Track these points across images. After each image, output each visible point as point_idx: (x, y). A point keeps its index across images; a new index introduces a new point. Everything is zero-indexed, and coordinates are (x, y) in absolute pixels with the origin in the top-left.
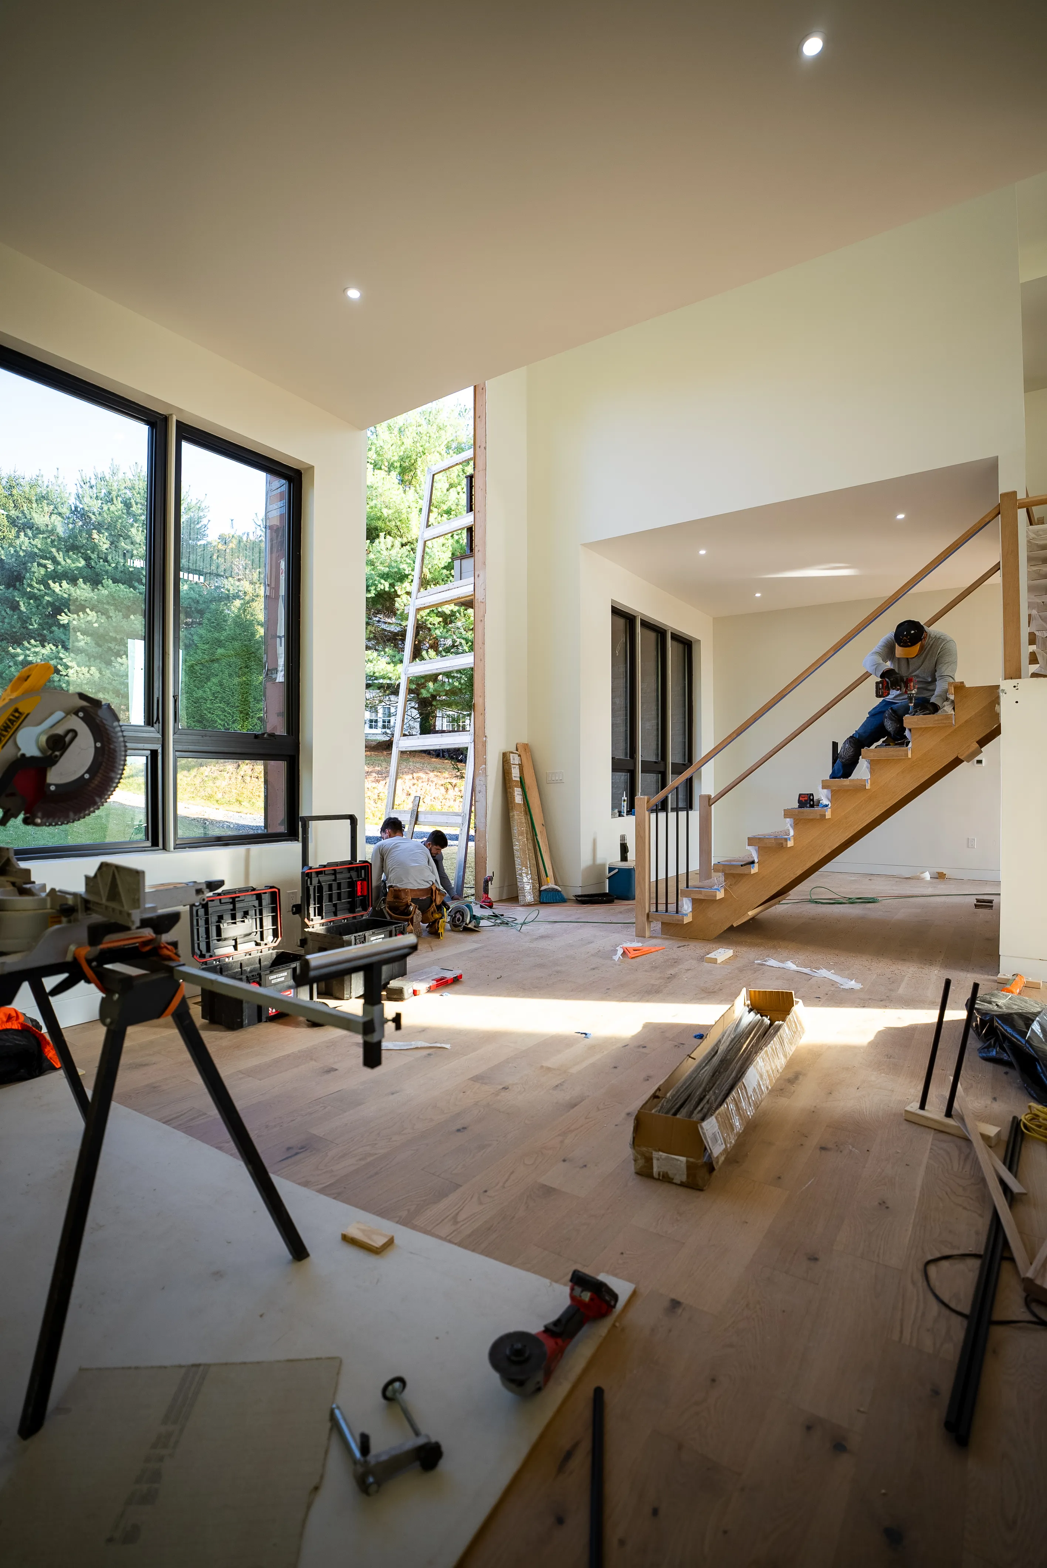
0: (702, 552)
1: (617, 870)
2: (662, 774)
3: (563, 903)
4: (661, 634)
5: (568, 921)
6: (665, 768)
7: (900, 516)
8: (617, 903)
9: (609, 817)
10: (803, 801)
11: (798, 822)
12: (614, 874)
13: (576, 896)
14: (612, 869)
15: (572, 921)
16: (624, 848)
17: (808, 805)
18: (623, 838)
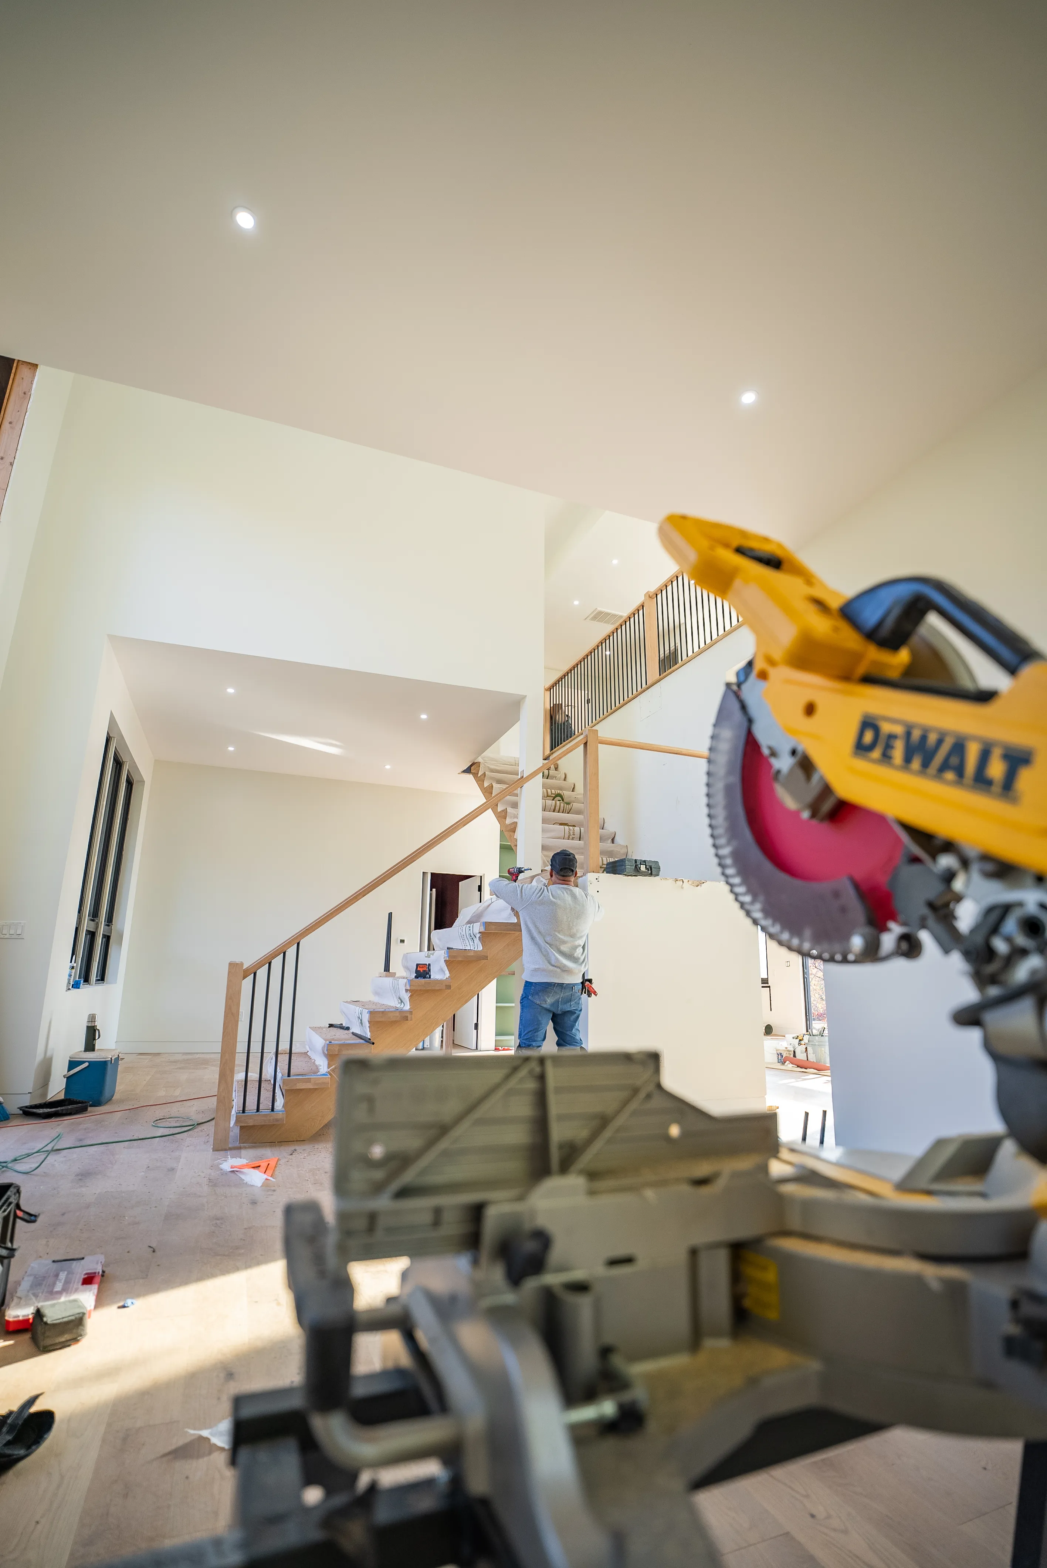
0: (231, 691)
1: (86, 1064)
2: (92, 935)
3: (7, 1121)
4: (118, 764)
5: (73, 1146)
6: (97, 928)
7: (424, 717)
8: (95, 1112)
9: (70, 989)
10: (422, 971)
11: (414, 993)
12: (80, 1071)
13: (20, 1108)
14: (72, 1064)
15: (79, 1145)
16: (92, 1033)
17: (428, 976)
18: (92, 1018)
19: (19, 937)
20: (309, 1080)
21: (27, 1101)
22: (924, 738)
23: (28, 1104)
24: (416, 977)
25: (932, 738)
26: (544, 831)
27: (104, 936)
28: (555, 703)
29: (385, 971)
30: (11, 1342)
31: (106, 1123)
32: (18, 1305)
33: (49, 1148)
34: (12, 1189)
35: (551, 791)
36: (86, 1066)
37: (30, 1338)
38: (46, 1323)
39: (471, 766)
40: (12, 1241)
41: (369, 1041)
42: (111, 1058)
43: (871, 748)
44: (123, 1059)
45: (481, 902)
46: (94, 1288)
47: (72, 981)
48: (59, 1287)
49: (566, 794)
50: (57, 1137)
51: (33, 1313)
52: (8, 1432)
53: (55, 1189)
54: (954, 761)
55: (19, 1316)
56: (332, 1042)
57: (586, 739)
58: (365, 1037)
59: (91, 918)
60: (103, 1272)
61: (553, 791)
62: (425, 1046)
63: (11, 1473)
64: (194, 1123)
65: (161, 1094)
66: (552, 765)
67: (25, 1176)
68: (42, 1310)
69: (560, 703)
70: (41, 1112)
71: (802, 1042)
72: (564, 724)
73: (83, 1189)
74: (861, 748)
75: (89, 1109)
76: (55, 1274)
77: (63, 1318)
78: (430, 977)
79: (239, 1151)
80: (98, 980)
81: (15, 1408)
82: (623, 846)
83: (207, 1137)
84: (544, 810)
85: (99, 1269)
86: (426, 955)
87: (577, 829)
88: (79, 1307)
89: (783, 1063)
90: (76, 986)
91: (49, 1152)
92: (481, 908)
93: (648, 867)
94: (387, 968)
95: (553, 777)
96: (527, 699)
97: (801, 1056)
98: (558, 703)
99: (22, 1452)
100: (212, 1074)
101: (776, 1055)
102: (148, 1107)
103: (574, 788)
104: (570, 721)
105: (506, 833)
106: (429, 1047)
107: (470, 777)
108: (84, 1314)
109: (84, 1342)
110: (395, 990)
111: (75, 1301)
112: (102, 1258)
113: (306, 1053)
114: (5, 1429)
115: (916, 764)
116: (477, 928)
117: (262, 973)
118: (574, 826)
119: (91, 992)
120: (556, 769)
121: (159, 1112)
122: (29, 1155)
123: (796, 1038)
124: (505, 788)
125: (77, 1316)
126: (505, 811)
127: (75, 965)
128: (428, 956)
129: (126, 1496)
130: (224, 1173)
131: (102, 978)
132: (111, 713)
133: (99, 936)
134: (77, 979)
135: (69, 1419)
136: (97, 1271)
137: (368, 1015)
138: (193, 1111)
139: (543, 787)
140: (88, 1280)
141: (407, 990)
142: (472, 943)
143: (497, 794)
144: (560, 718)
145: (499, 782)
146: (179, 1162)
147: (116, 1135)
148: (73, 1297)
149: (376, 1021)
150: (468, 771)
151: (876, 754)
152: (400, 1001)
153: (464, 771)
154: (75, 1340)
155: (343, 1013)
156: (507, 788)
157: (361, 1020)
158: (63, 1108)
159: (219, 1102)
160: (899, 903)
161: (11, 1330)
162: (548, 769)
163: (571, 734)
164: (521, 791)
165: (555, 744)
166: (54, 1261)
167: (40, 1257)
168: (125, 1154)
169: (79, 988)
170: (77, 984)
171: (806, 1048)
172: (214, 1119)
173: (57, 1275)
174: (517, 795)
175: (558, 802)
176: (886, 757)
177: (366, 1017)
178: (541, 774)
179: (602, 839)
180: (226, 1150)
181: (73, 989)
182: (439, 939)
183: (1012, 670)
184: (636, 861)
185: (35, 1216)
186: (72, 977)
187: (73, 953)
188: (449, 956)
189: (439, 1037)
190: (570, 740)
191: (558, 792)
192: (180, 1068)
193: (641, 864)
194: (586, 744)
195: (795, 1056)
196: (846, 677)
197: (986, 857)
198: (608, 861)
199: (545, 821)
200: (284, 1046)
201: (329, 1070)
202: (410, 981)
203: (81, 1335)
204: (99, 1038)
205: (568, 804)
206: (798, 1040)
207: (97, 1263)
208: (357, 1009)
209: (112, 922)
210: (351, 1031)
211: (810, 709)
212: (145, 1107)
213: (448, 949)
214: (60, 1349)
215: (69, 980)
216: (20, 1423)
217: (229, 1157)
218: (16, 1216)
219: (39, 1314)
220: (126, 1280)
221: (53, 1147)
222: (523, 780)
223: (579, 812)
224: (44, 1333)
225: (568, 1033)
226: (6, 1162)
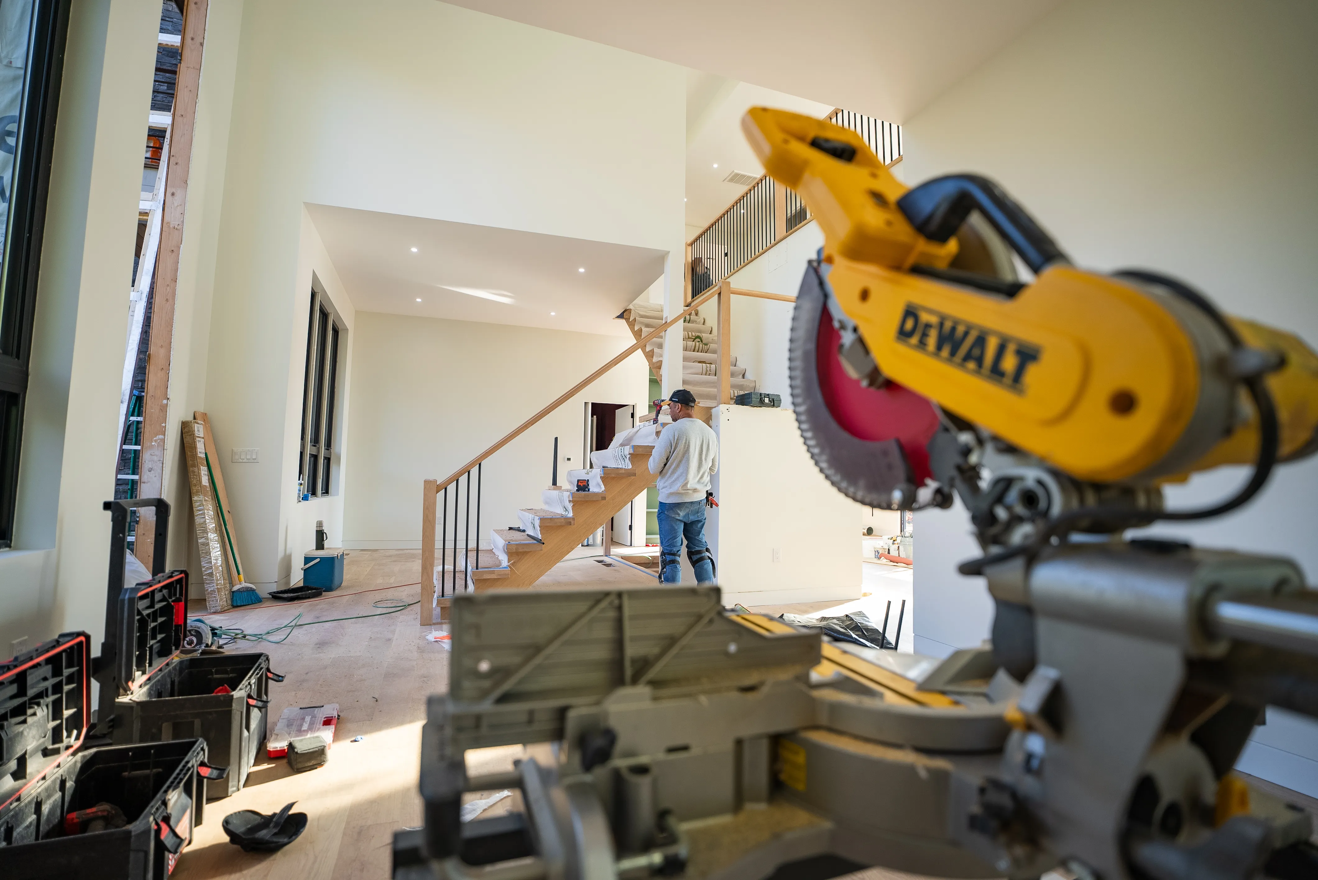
0: (414, 250)
1: (318, 560)
2: (315, 458)
3: (260, 603)
4: (324, 315)
5: (312, 622)
6: (318, 452)
7: (582, 270)
8: (328, 596)
9: (300, 501)
10: (582, 486)
11: (576, 503)
12: (314, 565)
13: (270, 594)
14: (307, 560)
15: (317, 622)
16: (320, 536)
17: (587, 489)
18: (320, 524)
19: (255, 461)
20: (493, 572)
21: (274, 588)
22: (953, 329)
23: (275, 590)
24: (577, 490)
25: (961, 330)
26: (684, 367)
27: (325, 458)
28: (696, 257)
29: (553, 485)
30: (273, 765)
31: (337, 604)
32: (276, 740)
33: (293, 624)
34: (262, 658)
35: (692, 334)
36: (318, 561)
37: (287, 763)
38: (297, 753)
39: (624, 312)
40: (266, 694)
41: (540, 541)
42: (337, 555)
43: (910, 334)
44: (349, 554)
45: (633, 427)
46: (332, 728)
47: (301, 495)
48: (305, 727)
49: (704, 336)
50: (299, 616)
51: (287, 746)
52: (274, 827)
53: (300, 655)
54: (976, 352)
55: (277, 748)
56: (511, 542)
57: (720, 290)
58: (537, 538)
59: (313, 444)
60: (339, 716)
61: (694, 334)
62: (589, 543)
63: (279, 854)
64: (405, 604)
65: (380, 581)
66: (692, 311)
67: (276, 645)
68: (293, 744)
69: (701, 257)
70: (286, 596)
71: (895, 542)
72: (704, 275)
73: (321, 655)
74: (903, 334)
75: (324, 593)
76: (302, 717)
77: (309, 749)
78: (589, 490)
79: (441, 625)
80: (324, 493)
81: (278, 811)
82: (752, 381)
83: (416, 615)
84: (685, 349)
85: (335, 714)
86: (586, 473)
87: (713, 366)
88: (321, 742)
89: (879, 558)
90: (305, 498)
91: (293, 627)
92: (631, 434)
93: (771, 400)
94: (554, 483)
95: (693, 322)
96: (670, 254)
97: (894, 553)
98: (698, 257)
99: (286, 840)
100: (417, 566)
101: (874, 552)
102: (369, 592)
103: (711, 331)
104: (708, 273)
105: (654, 370)
106: (592, 543)
107: (623, 322)
108: (325, 747)
109: (326, 766)
110: (561, 501)
111: (317, 737)
112: (337, 706)
113: (491, 550)
114: (272, 825)
115: (945, 353)
116: (627, 450)
117: (451, 488)
118: (711, 364)
119: (318, 503)
120: (697, 314)
121: (378, 596)
122: (278, 629)
123: (891, 539)
124: (652, 331)
125: (319, 748)
126: (652, 351)
127: (303, 482)
128: (588, 473)
129: (362, 870)
130: (429, 643)
131: (326, 491)
132: (314, 272)
133: (321, 458)
134: (306, 493)
135: (319, 818)
136: (334, 716)
137: (538, 521)
138: (405, 595)
139: (684, 330)
140: (327, 722)
141: (570, 501)
142: (623, 463)
143: (645, 337)
144: (700, 270)
145: (647, 326)
146: (394, 634)
147: (345, 613)
148: (316, 734)
149: (546, 526)
150: (621, 316)
151: (914, 340)
152: (565, 510)
153: (618, 317)
154: (320, 764)
155: (520, 518)
156: (654, 331)
157: (534, 525)
158: (303, 593)
159: (423, 588)
160: (934, 465)
161: (272, 757)
162: (690, 315)
163: (709, 284)
164: (665, 334)
165: (695, 293)
166: (301, 708)
167: (291, 705)
168: (352, 628)
169: (308, 500)
170: (306, 497)
171: (899, 547)
172: (419, 601)
173: (303, 719)
174: (661, 337)
175: (697, 343)
176: (922, 344)
177: (537, 523)
178: (682, 320)
179: (733, 375)
180: (430, 625)
181: (303, 501)
182: (597, 459)
183: (1036, 269)
184: (761, 394)
185: (282, 677)
186: (302, 491)
187: (301, 472)
188: (604, 474)
189: (601, 535)
190: (708, 289)
191: (698, 335)
192: (394, 561)
193: (765, 397)
194: (720, 294)
195: (889, 553)
196: (897, 267)
197: (996, 439)
198: (739, 394)
199: (685, 359)
200: (472, 544)
201: (509, 564)
202: (572, 494)
203: (324, 761)
204: (326, 539)
205: (706, 344)
206: (892, 540)
207: (334, 710)
208: (530, 516)
209: (331, 447)
210: (527, 533)
211: (865, 295)
212: (367, 592)
213: (603, 467)
214: (310, 770)
215: (299, 494)
216: (282, 821)
217: (433, 630)
218: (267, 678)
219: (291, 746)
220: (356, 722)
221: (296, 624)
222: (667, 325)
223: (714, 352)
224: (296, 759)
225: (696, 538)
226: (261, 635)
